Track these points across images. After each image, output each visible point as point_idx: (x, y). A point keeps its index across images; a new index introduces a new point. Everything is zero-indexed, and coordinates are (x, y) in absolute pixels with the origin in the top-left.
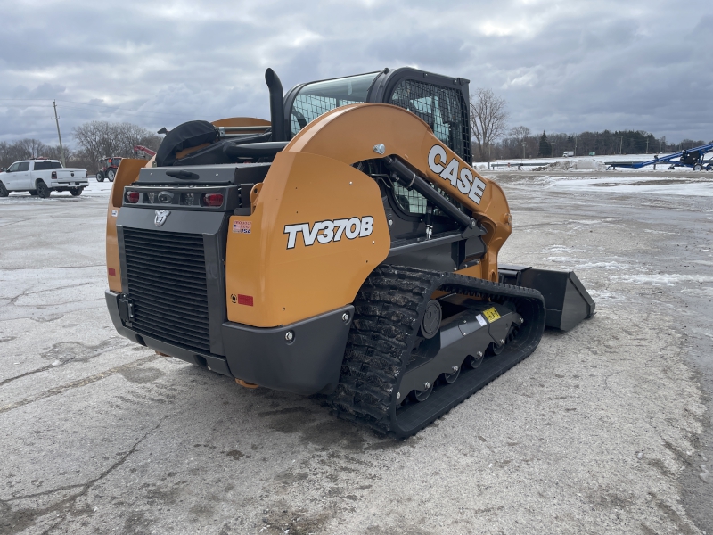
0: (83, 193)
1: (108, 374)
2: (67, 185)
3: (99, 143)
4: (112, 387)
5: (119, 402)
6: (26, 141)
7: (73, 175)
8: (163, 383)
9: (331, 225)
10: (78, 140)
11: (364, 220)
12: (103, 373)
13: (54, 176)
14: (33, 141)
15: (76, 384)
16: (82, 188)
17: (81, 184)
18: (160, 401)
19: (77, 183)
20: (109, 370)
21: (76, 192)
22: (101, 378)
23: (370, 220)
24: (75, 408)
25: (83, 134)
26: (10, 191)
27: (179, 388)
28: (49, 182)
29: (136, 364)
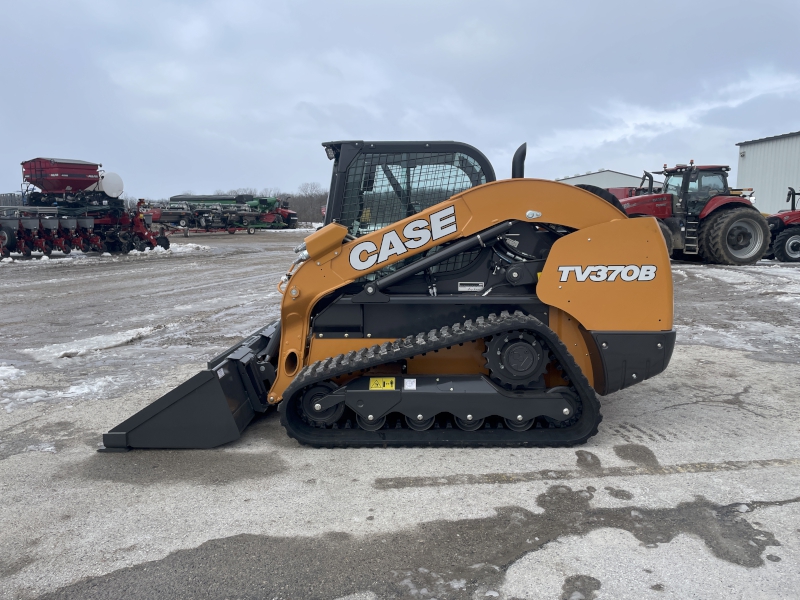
1: (673, 469)
4: (672, 452)
5: (668, 437)
8: (621, 439)
12: (678, 472)
15: (710, 467)
18: (633, 426)
20: (670, 473)
22: (682, 466)
24: (707, 444)
27: (611, 431)
29: (637, 471)
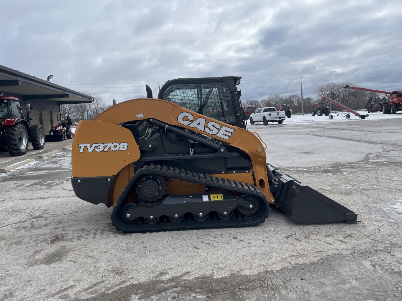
0: (284, 123)
2: (275, 119)
3: (328, 95)
6: (293, 96)
7: (278, 114)
9: (102, 146)
10: (318, 94)
11: (122, 144)
13: (270, 115)
14: (296, 96)
16: (283, 120)
17: (282, 119)
19: (280, 118)
21: (280, 122)
23: (126, 145)
25: (321, 90)
26: (255, 122)
28: (268, 118)
